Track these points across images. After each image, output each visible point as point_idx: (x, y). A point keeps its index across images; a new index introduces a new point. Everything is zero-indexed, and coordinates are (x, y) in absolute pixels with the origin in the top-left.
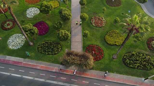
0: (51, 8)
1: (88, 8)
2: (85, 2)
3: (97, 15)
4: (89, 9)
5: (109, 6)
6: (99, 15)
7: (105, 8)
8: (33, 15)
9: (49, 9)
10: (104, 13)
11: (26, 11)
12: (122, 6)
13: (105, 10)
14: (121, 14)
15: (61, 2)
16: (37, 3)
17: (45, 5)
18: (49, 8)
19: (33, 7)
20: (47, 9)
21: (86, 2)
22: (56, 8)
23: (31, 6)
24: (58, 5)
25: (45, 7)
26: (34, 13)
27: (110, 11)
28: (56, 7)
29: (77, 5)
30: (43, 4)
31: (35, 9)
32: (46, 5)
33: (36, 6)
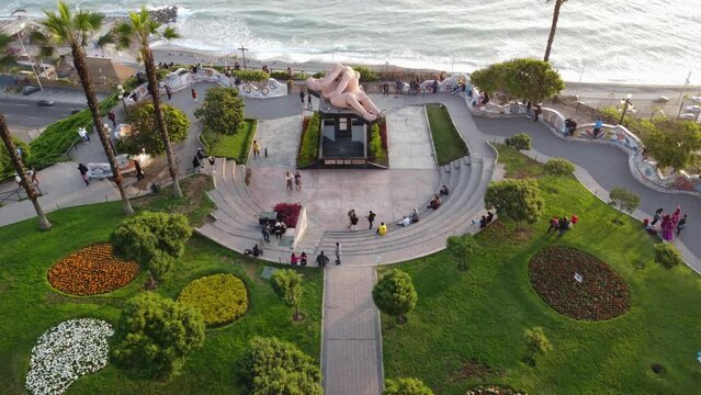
0: (188, 342)
1: (427, 326)
2: (408, 291)
3: (489, 379)
4: (438, 332)
5: (554, 315)
6: (505, 380)
7: (544, 338)
8: (67, 372)
9: (168, 351)
10: (533, 363)
11: (34, 342)
12: (635, 312)
13: (544, 349)
14: (650, 374)
15: (261, 284)
16: (116, 286)
17: (149, 322)
18: (168, 338)
19: (82, 317)
20: (154, 347)
21: (414, 294)
22: (224, 324)
23: (73, 306)
24: (240, 303)
25: (147, 331)
26: (78, 357)
27: (571, 345)
28: (227, 315)
29: (361, 308)
30: (133, 311)
31: (96, 332)
32: (159, 321)
33: (105, 312)
